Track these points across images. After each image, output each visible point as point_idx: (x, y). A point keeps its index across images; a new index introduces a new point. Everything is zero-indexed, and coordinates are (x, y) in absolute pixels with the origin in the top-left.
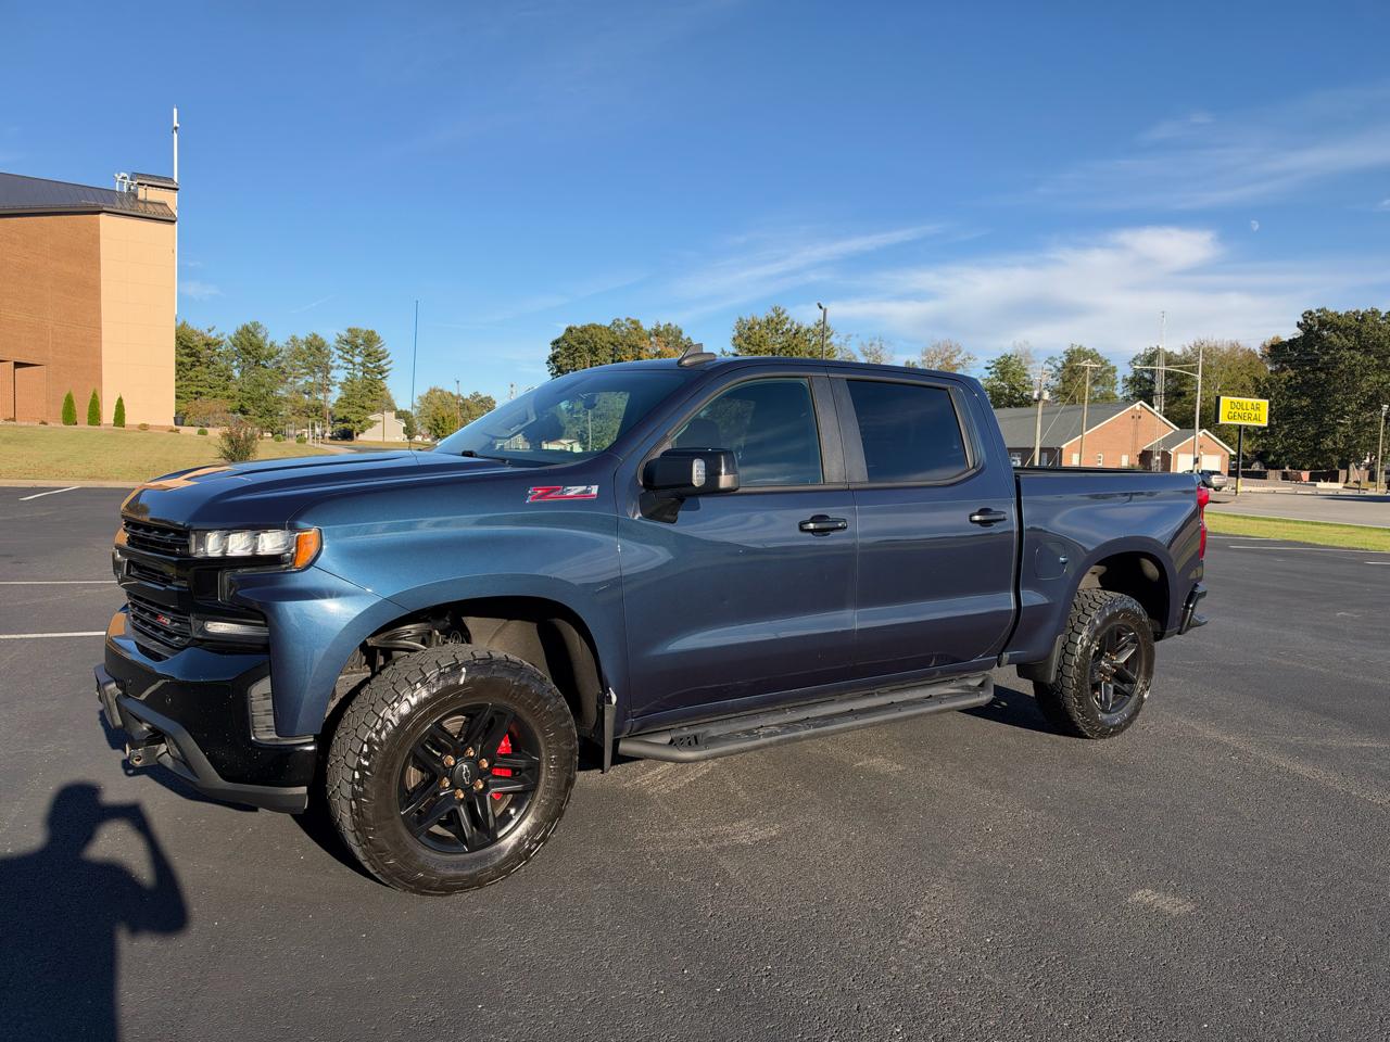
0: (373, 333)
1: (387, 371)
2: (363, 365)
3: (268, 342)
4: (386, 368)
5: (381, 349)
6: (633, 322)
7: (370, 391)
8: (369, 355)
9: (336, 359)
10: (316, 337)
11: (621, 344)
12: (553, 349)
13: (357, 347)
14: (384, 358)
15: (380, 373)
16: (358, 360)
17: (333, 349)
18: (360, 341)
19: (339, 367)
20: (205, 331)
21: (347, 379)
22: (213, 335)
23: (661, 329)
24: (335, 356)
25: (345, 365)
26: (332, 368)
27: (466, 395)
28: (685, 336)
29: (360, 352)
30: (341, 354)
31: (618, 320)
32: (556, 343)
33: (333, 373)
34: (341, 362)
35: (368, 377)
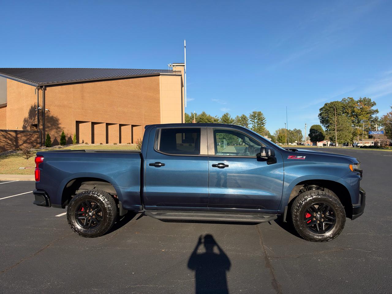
0: (260, 112)
1: (265, 123)
2: (257, 122)
3: (230, 118)
4: (264, 122)
5: (263, 117)
6: (350, 99)
7: (260, 130)
8: (259, 119)
9: (249, 121)
10: (244, 115)
11: (346, 107)
12: (320, 111)
13: (256, 117)
14: (264, 119)
15: (263, 124)
16: (256, 121)
17: (248, 118)
18: (257, 115)
19: (250, 124)
20: (215, 117)
21: (253, 127)
22: (216, 118)
23: (362, 100)
24: (249, 120)
25: (252, 123)
26: (248, 124)
27: (292, 130)
28: (372, 101)
29: (257, 118)
30: (251, 119)
31: (345, 98)
32: (321, 109)
33: (249, 125)
34: (251, 122)
35: (259, 126)
